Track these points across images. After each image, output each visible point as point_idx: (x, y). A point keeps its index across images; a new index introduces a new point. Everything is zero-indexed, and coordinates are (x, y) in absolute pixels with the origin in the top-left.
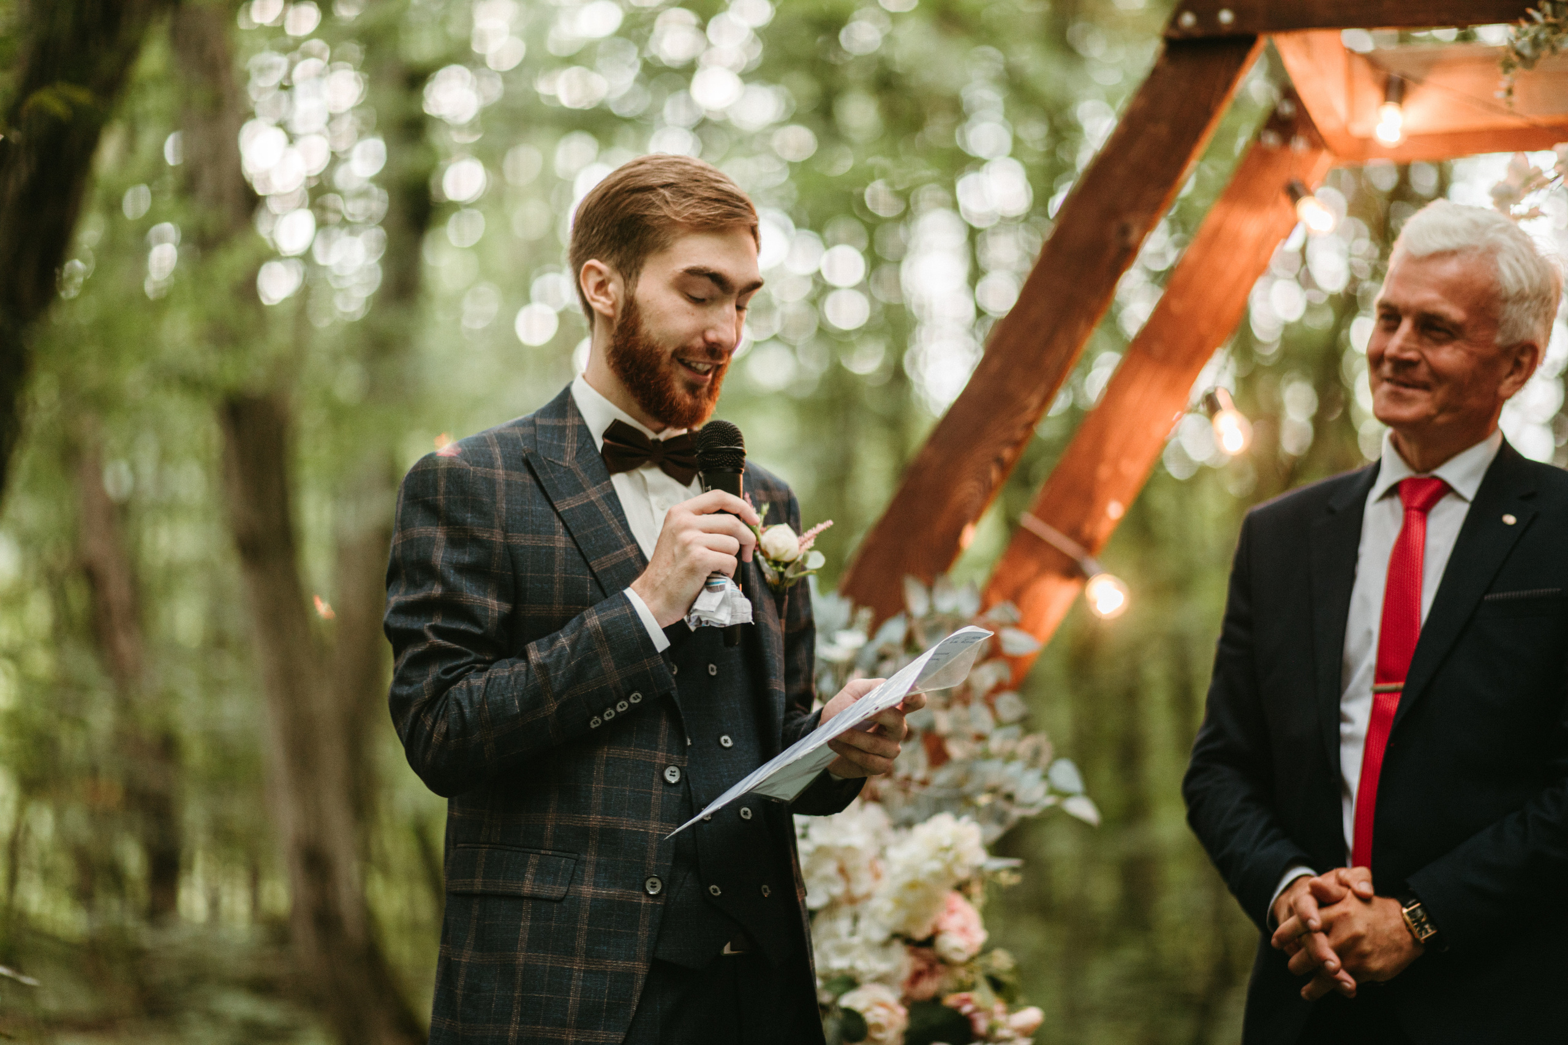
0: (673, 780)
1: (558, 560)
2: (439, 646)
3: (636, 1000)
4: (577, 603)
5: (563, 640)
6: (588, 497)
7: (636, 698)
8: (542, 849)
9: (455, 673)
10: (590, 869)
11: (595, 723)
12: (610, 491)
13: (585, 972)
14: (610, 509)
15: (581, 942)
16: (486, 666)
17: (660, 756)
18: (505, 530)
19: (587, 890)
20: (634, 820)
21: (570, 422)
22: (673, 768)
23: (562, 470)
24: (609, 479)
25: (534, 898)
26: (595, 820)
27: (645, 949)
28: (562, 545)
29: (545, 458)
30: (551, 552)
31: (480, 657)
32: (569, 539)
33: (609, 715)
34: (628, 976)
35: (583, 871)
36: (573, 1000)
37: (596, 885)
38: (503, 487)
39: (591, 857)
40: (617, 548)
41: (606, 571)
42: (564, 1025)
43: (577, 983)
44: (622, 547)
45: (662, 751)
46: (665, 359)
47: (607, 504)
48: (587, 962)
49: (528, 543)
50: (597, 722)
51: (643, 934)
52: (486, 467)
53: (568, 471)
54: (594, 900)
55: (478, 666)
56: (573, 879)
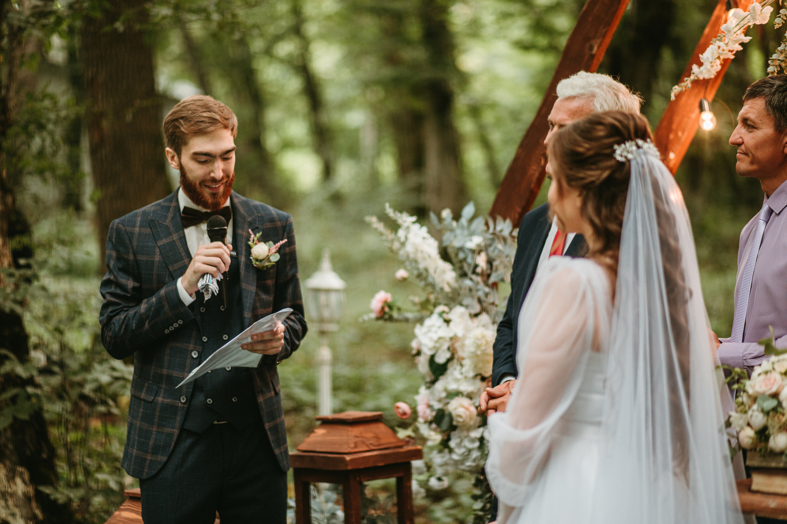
0: (195, 356)
1: (155, 266)
2: (111, 301)
3: (173, 444)
4: (161, 284)
5: (154, 299)
6: (173, 238)
7: (180, 322)
8: (149, 381)
9: (115, 313)
10: (163, 390)
11: (167, 331)
12: (182, 235)
13: (157, 432)
14: (181, 243)
15: (156, 420)
16: (128, 308)
17: (191, 346)
18: (135, 254)
19: (160, 399)
20: (179, 372)
21: (173, 204)
22: (195, 352)
23: (164, 226)
24: (183, 230)
25: (144, 400)
26: (165, 371)
27: (179, 424)
28: (157, 259)
29: (158, 221)
30: (153, 262)
31: (126, 305)
32: (161, 257)
33: (171, 328)
34: (171, 435)
35: (160, 391)
36: (151, 443)
37: (164, 397)
38: (137, 236)
39: (163, 386)
40: (181, 260)
41: (175, 270)
42: (147, 452)
43: (153, 436)
44: (183, 260)
45: (192, 344)
46: (198, 185)
47: (180, 241)
48: (158, 428)
49: (144, 259)
50: (168, 331)
51: (179, 418)
52: (131, 227)
53: (167, 227)
54: (162, 403)
55: (125, 309)
56: (156, 395)
